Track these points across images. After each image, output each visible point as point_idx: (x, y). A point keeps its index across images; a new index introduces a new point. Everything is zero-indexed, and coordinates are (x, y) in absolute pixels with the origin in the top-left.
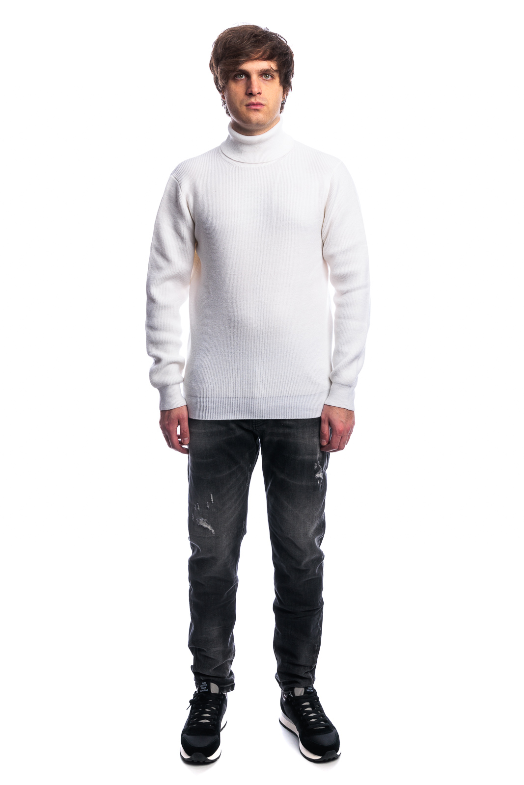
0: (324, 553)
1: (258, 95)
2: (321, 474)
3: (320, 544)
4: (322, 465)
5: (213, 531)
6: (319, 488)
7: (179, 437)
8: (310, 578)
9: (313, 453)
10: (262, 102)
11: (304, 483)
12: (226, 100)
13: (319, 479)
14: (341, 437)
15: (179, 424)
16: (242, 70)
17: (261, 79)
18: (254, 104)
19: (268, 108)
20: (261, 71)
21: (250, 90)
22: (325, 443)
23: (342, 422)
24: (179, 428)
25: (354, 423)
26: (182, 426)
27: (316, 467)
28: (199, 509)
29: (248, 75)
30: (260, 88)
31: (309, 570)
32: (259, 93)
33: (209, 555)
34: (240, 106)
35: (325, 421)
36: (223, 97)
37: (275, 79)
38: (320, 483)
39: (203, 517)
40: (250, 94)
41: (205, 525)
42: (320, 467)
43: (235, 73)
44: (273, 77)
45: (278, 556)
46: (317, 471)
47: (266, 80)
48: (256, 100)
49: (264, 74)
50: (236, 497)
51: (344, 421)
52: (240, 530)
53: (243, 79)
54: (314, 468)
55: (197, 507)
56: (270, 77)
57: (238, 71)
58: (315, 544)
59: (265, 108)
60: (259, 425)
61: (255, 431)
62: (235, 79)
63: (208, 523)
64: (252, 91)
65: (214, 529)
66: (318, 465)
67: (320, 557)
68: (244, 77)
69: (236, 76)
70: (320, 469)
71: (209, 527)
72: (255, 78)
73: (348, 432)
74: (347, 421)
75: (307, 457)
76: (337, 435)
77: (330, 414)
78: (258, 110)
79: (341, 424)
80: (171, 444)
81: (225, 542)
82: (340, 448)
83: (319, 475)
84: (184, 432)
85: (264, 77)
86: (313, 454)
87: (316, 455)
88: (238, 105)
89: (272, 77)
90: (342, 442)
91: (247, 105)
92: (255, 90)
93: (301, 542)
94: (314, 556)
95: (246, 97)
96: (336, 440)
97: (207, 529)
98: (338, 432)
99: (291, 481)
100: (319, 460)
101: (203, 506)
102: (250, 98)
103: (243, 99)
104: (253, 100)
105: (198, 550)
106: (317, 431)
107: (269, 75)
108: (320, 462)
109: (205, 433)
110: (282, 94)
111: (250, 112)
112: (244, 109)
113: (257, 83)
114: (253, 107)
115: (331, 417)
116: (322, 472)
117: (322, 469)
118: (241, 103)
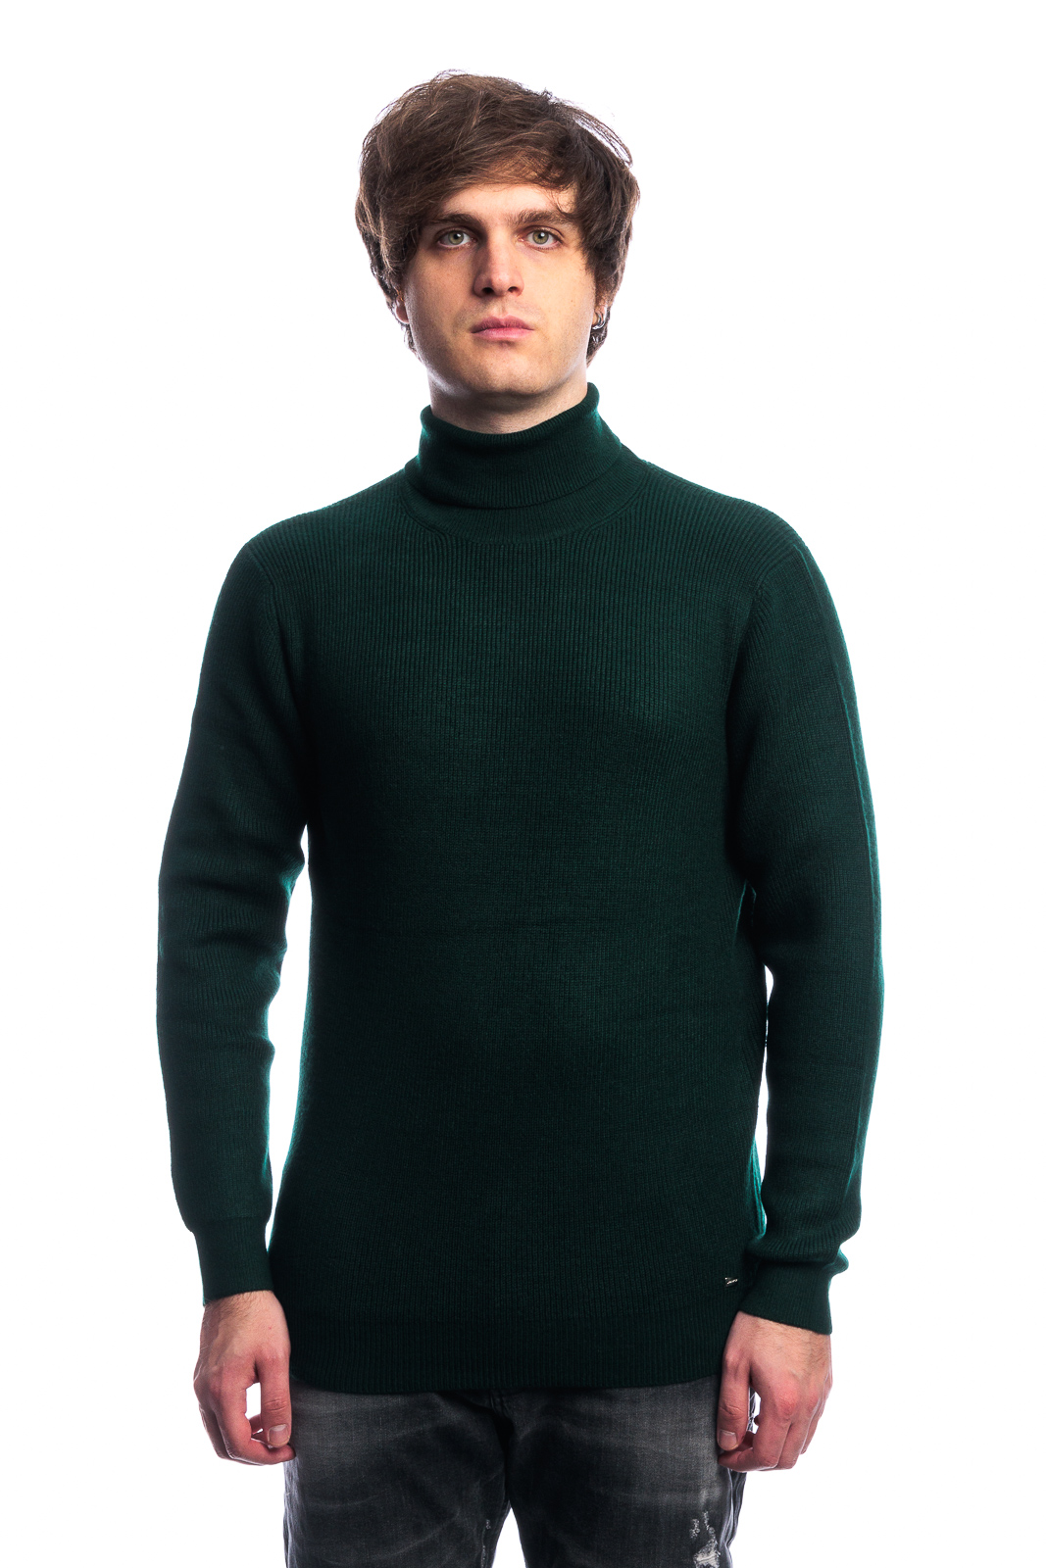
1: (511, 296)
2: (713, 1554)
4: (717, 1522)
7: (255, 1423)
9: (689, 1483)
10: (527, 319)
12: (410, 322)
14: (788, 1424)
15: (258, 1376)
16: (459, 216)
17: (520, 245)
18: (498, 326)
19: (546, 339)
20: (521, 216)
21: (484, 278)
22: (731, 1441)
23: (794, 1375)
24: (254, 1393)
25: (828, 1383)
26: (269, 1386)
27: (695, 1531)
29: (478, 232)
30: (516, 271)
32: (513, 289)
34: (454, 333)
35: (736, 1370)
36: (402, 313)
37: (567, 245)
40: (487, 292)
42: (711, 1530)
43: (438, 228)
44: (559, 240)
46: (699, 1544)
47: (539, 249)
48: (504, 310)
49: (531, 227)
51: (800, 1374)
53: (462, 248)
54: (688, 1534)
56: (551, 238)
57: (445, 221)
59: (532, 340)
61: (499, 1408)
62: (437, 247)
64: (490, 281)
66: (701, 1526)
68: (466, 240)
69: (440, 238)
70: (708, 1537)
72: (500, 239)
73: (810, 1410)
74: (810, 1374)
75: (666, 1498)
76: (775, 1415)
77: (757, 1348)
78: (510, 344)
79: (792, 1381)
80: (225, 1444)
82: (784, 1463)
83: (707, 1559)
84: (277, 1406)
85: (530, 238)
86: (686, 1489)
87: (697, 1491)
88: (447, 331)
89: (556, 238)
90: (790, 1444)
91: (477, 329)
92: (502, 277)
95: (475, 302)
96: (773, 1436)
98: (780, 1409)
100: (707, 1508)
102: (486, 303)
103: (463, 311)
104: (495, 311)
106: (708, 1409)
107: (547, 233)
108: (710, 1515)
109: (339, 1414)
110: (593, 304)
111: (487, 352)
112: (464, 342)
113: (507, 256)
114: (496, 335)
115: (756, 1359)
116: (717, 1548)
117: (718, 1539)
118: (457, 324)
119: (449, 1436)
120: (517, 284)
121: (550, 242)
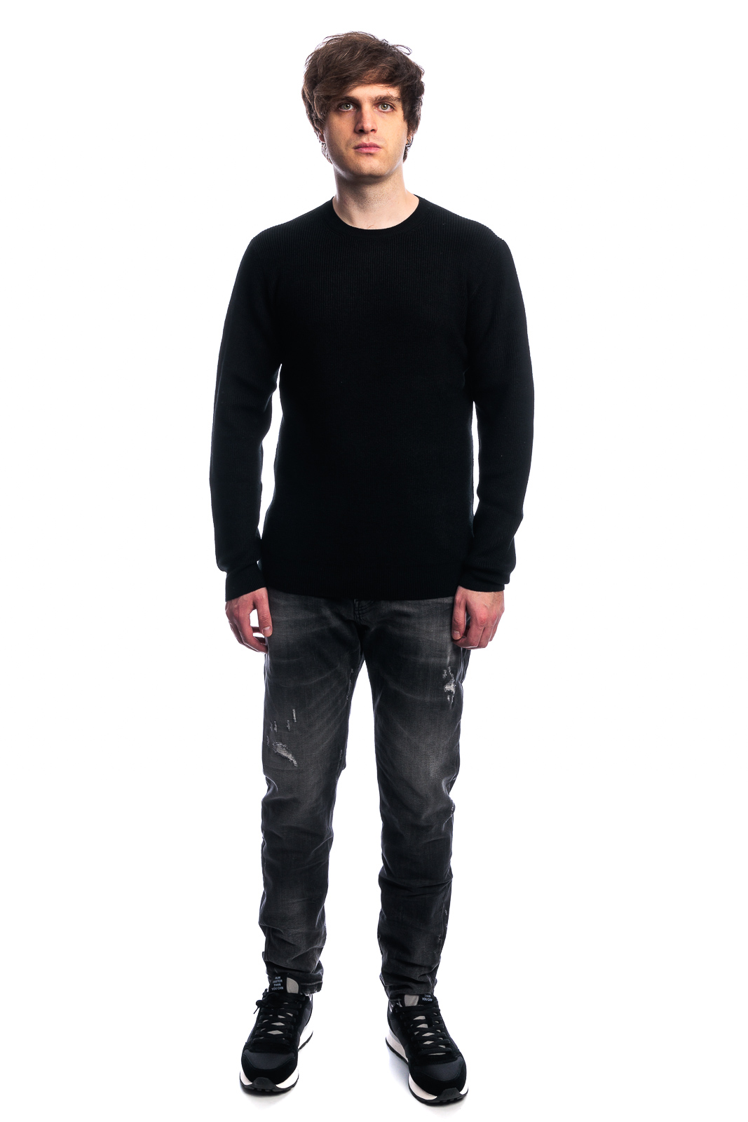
0: (454, 802)
1: (372, 133)
2: (453, 685)
3: (449, 789)
4: (455, 671)
5: (295, 762)
6: (448, 707)
8: (433, 839)
9: (442, 654)
10: (378, 143)
11: (428, 699)
12: (326, 142)
13: (450, 693)
14: (483, 628)
15: (255, 607)
16: (349, 98)
17: (376, 110)
18: (366, 146)
19: (387, 152)
20: (376, 98)
21: (360, 125)
22: (458, 636)
23: (487, 608)
25: (502, 610)
26: (261, 611)
27: (445, 675)
28: (276, 729)
29: (357, 105)
30: (374, 122)
31: (432, 826)
32: (373, 130)
33: (289, 797)
34: (346, 149)
35: (460, 603)
36: (322, 138)
37: (396, 110)
38: (451, 699)
39: (281, 742)
40: (361, 132)
41: (284, 754)
42: (452, 675)
43: (340, 102)
44: (393, 108)
45: (388, 804)
46: (447, 681)
47: (384, 112)
48: (368, 140)
49: (381, 103)
50: (329, 715)
51: (488, 606)
52: (336, 762)
53: (350, 111)
54: (442, 676)
55: (274, 727)
56: (389, 107)
57: (343, 99)
58: (442, 788)
59: (381, 152)
60: (364, 611)
61: (358, 620)
62: (338, 110)
63: (288, 750)
64: (363, 127)
65: (296, 760)
66: (447, 673)
67: (449, 809)
68: (351, 108)
69: (340, 106)
70: (451, 678)
71: (290, 757)
72: (367, 107)
73: (493, 622)
74: (493, 606)
75: (432, 660)
76: (477, 625)
77: (469, 595)
78: (371, 154)
79: (485, 609)
80: (242, 638)
81: (313, 779)
82: (481, 645)
83: (450, 687)
84: (265, 619)
85: (380, 107)
86: (441, 657)
87: (446, 657)
88: (343, 148)
89: (391, 107)
90: (484, 637)
91: (357, 148)
92: (368, 125)
93: (422, 786)
94: (440, 806)
95: (355, 135)
96: (476, 633)
97: (286, 759)
98: (479, 621)
99: (409, 695)
100: (450, 665)
101: (282, 726)
102: (360, 136)
103: (351, 139)
104: (365, 140)
105: (274, 789)
106: (447, 622)
107: (387, 105)
108: (451, 668)
109: (287, 621)
110: (406, 134)
111: (361, 158)
112: (351, 153)
113: (371, 116)
114: (365, 150)
115: (469, 599)
116: (455, 683)
117: (455, 679)
118: (347, 145)
119: (334, 632)
120: (375, 128)
121: (389, 109)
